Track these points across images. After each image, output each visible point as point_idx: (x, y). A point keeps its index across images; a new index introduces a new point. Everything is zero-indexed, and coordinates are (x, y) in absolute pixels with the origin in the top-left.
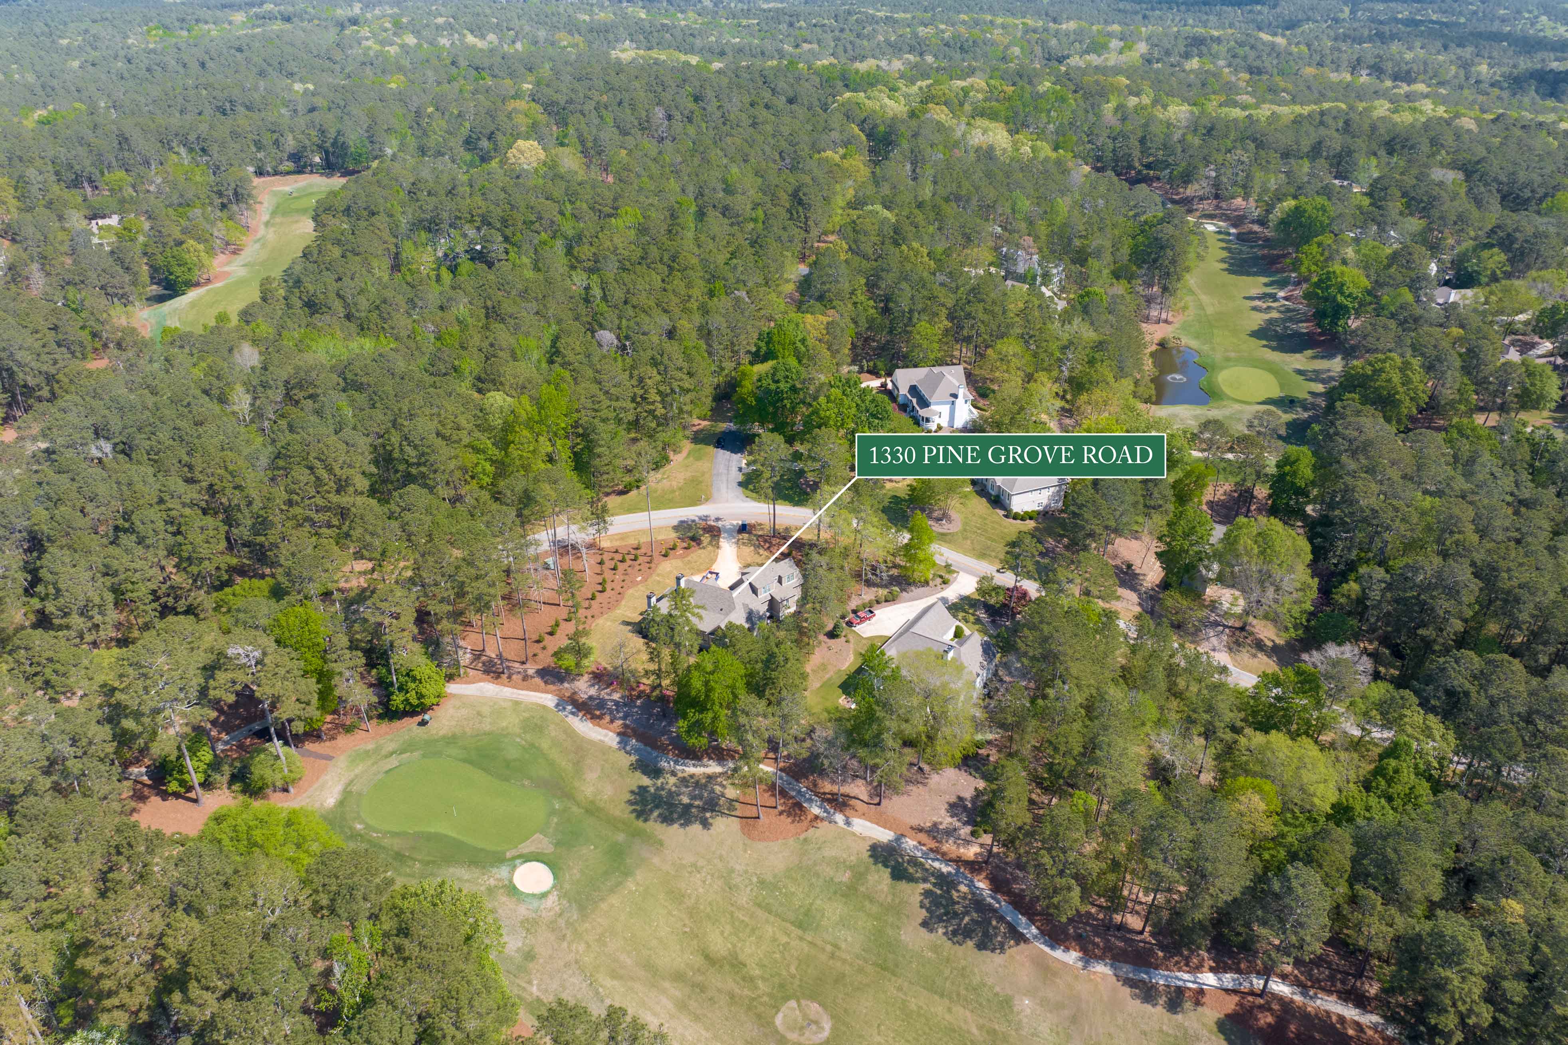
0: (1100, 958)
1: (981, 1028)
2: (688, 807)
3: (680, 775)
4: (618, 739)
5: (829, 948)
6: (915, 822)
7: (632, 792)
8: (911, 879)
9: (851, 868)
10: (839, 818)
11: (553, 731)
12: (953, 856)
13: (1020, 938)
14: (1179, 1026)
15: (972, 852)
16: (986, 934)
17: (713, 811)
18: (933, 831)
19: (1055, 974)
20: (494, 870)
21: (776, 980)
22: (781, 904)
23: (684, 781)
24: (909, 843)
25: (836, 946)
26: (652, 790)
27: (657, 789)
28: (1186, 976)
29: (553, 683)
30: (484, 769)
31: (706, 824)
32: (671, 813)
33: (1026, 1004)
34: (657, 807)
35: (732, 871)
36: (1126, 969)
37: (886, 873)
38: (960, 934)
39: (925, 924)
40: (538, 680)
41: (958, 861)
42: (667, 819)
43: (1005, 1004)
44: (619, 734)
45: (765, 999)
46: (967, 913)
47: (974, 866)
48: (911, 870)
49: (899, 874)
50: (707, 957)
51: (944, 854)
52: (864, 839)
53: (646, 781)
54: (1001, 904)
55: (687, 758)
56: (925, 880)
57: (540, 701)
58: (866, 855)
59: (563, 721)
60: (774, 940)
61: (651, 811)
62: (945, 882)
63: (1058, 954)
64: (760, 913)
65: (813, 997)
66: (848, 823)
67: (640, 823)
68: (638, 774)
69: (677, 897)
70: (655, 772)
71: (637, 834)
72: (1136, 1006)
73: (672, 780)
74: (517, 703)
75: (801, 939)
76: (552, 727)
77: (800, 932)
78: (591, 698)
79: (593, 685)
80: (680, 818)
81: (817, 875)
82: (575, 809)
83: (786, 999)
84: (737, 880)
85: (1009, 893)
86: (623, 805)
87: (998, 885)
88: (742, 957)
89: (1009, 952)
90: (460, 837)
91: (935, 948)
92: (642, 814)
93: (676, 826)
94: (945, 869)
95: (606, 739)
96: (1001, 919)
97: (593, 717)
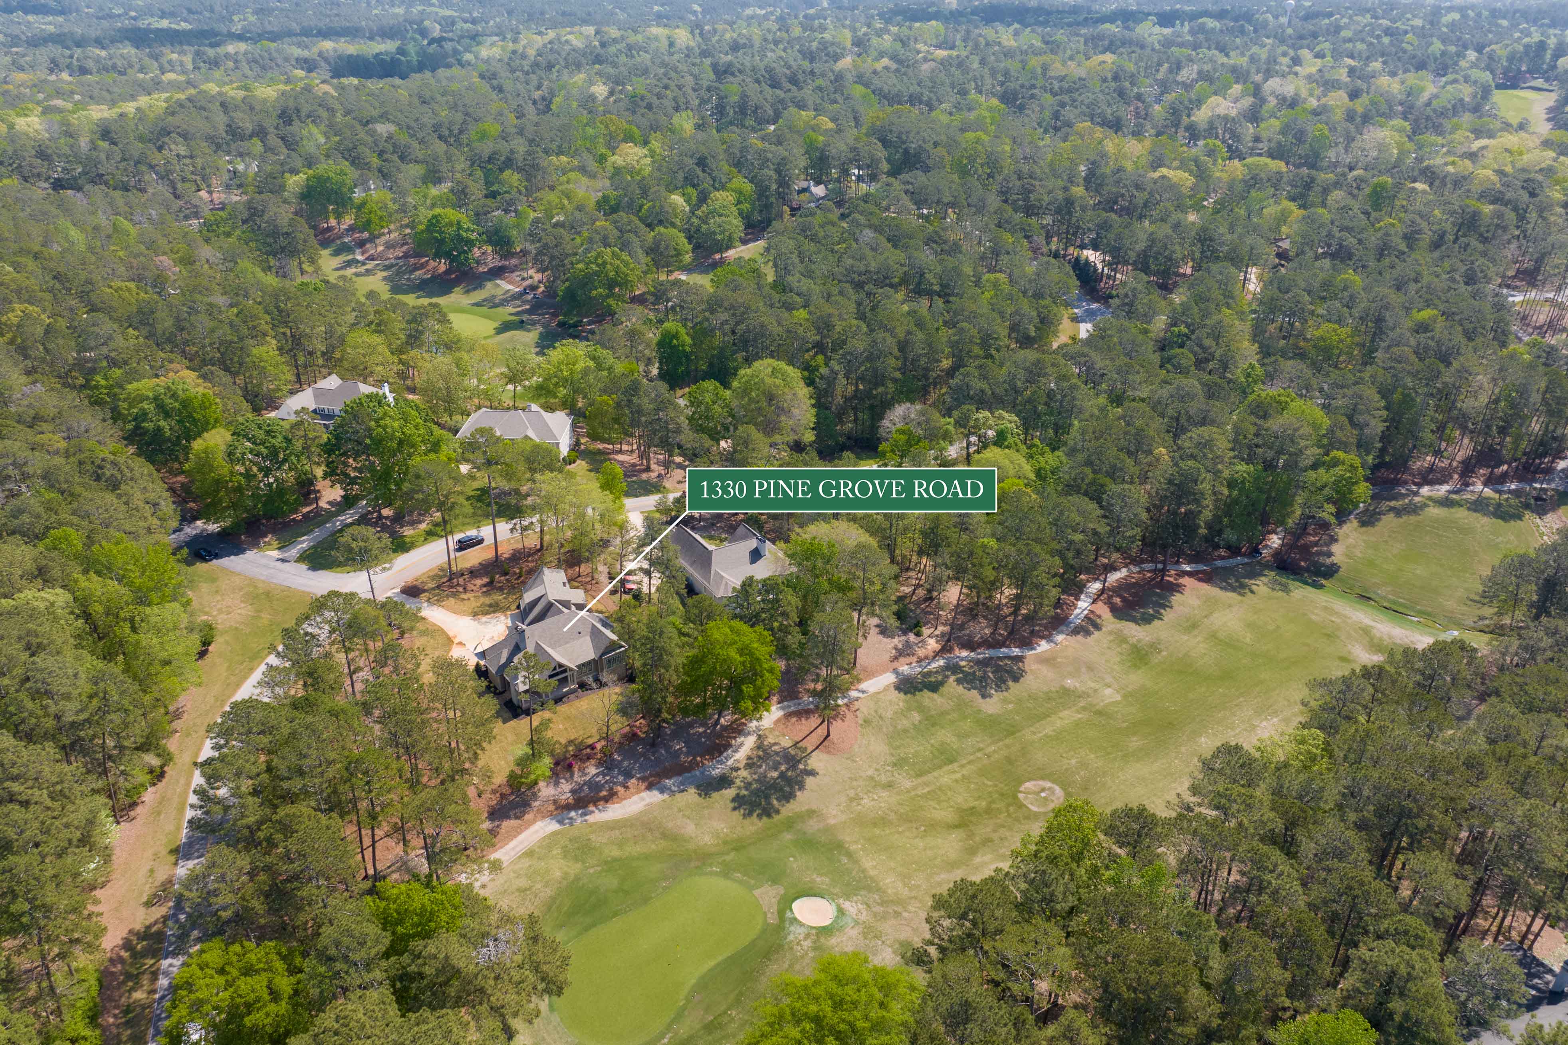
0: (1051, 635)
1: (1078, 712)
2: (782, 775)
3: (741, 765)
4: (655, 793)
5: (979, 754)
6: (887, 657)
7: (734, 809)
8: (942, 683)
9: (909, 709)
10: (854, 694)
11: (597, 839)
12: (931, 654)
13: (1020, 659)
14: (1111, 633)
15: (933, 645)
16: (1008, 672)
17: (799, 762)
18: (902, 653)
19: (1054, 659)
20: (791, 937)
21: (995, 796)
22: (924, 763)
23: (750, 764)
24: (905, 669)
25: (979, 750)
26: (744, 792)
27: (746, 789)
28: (1077, 611)
29: (524, 813)
30: (615, 914)
31: (812, 773)
32: (781, 790)
33: (1069, 682)
34: (767, 797)
35: (872, 778)
36: (1063, 628)
37: (926, 693)
38: (1001, 684)
39: (984, 696)
40: (507, 824)
41: (937, 654)
42: (788, 797)
43: (1066, 692)
44: (649, 788)
45: (1011, 809)
46: (985, 672)
47: (945, 649)
48: (933, 679)
49: (934, 688)
50: (956, 827)
51: (926, 658)
52: (885, 689)
53: (730, 793)
54: (985, 654)
55: (721, 753)
56: (947, 677)
57: (541, 834)
58: (902, 695)
59: (590, 826)
60: (956, 781)
61: (769, 803)
62: (953, 668)
63: (1039, 650)
64: (925, 779)
65: (1021, 783)
66: (863, 692)
67: (776, 818)
68: (715, 795)
69: (881, 821)
70: (724, 782)
71: (789, 824)
72: (1089, 639)
73: (744, 773)
74: (529, 853)
75: (962, 766)
76: (593, 837)
77: (956, 765)
78: (573, 792)
79: (557, 784)
80: (792, 787)
81: (905, 731)
82: (728, 858)
83: (1015, 797)
84: (883, 779)
85: (980, 645)
86: (747, 821)
87: (970, 645)
88: (965, 807)
89: (1027, 668)
90: (720, 958)
91: (1005, 701)
92: (768, 812)
93: (798, 793)
94: (942, 662)
95: (648, 801)
96: (999, 658)
97: (607, 799)
